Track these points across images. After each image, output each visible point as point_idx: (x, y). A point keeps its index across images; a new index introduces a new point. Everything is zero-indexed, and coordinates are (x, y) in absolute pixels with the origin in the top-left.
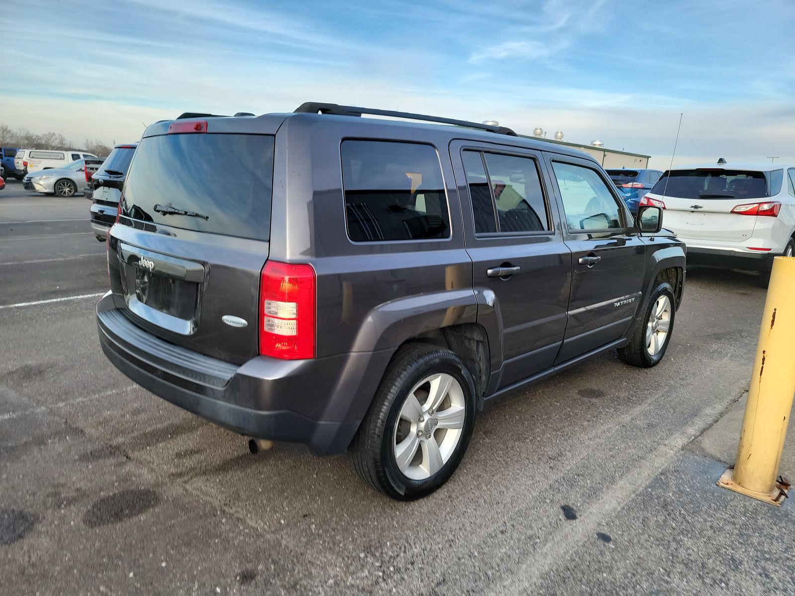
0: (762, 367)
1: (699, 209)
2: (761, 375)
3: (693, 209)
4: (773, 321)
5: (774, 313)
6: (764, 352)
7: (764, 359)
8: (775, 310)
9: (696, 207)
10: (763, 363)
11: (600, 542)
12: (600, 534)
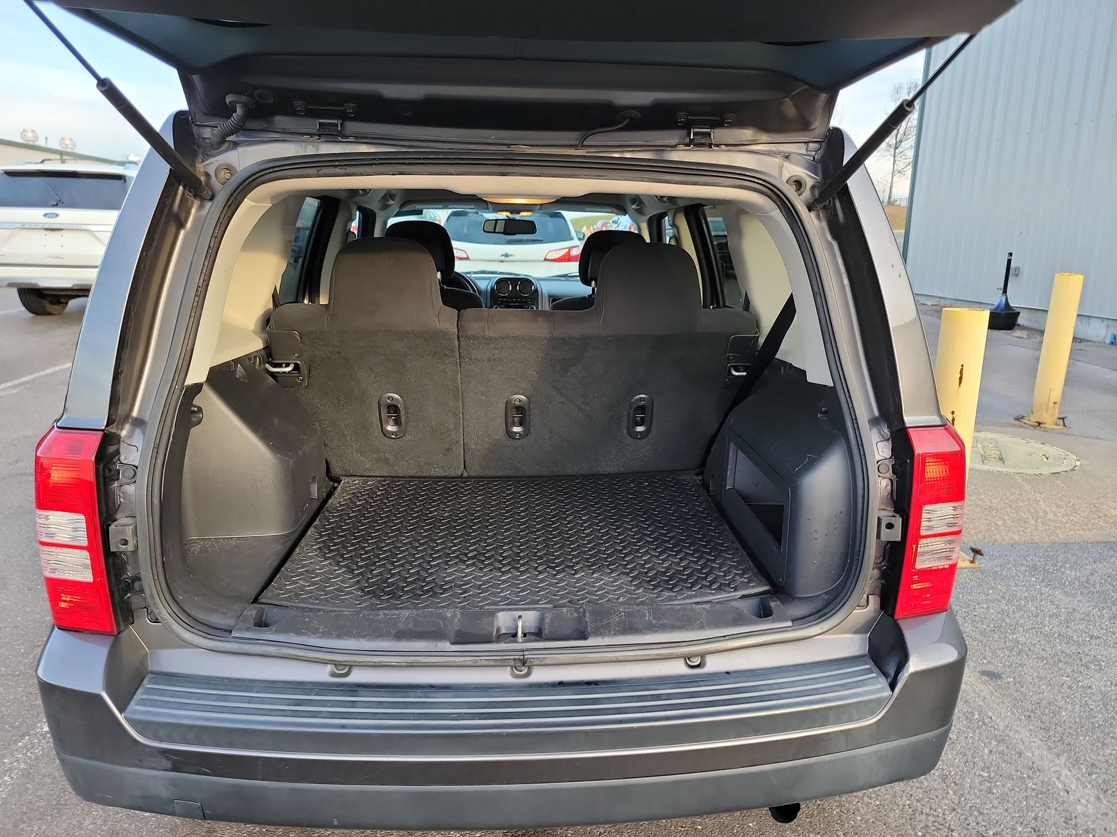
1: (510, 258)
4: (961, 379)
5: (962, 369)
6: (953, 413)
8: (962, 366)
9: (506, 255)
11: (999, 682)
12: (984, 673)
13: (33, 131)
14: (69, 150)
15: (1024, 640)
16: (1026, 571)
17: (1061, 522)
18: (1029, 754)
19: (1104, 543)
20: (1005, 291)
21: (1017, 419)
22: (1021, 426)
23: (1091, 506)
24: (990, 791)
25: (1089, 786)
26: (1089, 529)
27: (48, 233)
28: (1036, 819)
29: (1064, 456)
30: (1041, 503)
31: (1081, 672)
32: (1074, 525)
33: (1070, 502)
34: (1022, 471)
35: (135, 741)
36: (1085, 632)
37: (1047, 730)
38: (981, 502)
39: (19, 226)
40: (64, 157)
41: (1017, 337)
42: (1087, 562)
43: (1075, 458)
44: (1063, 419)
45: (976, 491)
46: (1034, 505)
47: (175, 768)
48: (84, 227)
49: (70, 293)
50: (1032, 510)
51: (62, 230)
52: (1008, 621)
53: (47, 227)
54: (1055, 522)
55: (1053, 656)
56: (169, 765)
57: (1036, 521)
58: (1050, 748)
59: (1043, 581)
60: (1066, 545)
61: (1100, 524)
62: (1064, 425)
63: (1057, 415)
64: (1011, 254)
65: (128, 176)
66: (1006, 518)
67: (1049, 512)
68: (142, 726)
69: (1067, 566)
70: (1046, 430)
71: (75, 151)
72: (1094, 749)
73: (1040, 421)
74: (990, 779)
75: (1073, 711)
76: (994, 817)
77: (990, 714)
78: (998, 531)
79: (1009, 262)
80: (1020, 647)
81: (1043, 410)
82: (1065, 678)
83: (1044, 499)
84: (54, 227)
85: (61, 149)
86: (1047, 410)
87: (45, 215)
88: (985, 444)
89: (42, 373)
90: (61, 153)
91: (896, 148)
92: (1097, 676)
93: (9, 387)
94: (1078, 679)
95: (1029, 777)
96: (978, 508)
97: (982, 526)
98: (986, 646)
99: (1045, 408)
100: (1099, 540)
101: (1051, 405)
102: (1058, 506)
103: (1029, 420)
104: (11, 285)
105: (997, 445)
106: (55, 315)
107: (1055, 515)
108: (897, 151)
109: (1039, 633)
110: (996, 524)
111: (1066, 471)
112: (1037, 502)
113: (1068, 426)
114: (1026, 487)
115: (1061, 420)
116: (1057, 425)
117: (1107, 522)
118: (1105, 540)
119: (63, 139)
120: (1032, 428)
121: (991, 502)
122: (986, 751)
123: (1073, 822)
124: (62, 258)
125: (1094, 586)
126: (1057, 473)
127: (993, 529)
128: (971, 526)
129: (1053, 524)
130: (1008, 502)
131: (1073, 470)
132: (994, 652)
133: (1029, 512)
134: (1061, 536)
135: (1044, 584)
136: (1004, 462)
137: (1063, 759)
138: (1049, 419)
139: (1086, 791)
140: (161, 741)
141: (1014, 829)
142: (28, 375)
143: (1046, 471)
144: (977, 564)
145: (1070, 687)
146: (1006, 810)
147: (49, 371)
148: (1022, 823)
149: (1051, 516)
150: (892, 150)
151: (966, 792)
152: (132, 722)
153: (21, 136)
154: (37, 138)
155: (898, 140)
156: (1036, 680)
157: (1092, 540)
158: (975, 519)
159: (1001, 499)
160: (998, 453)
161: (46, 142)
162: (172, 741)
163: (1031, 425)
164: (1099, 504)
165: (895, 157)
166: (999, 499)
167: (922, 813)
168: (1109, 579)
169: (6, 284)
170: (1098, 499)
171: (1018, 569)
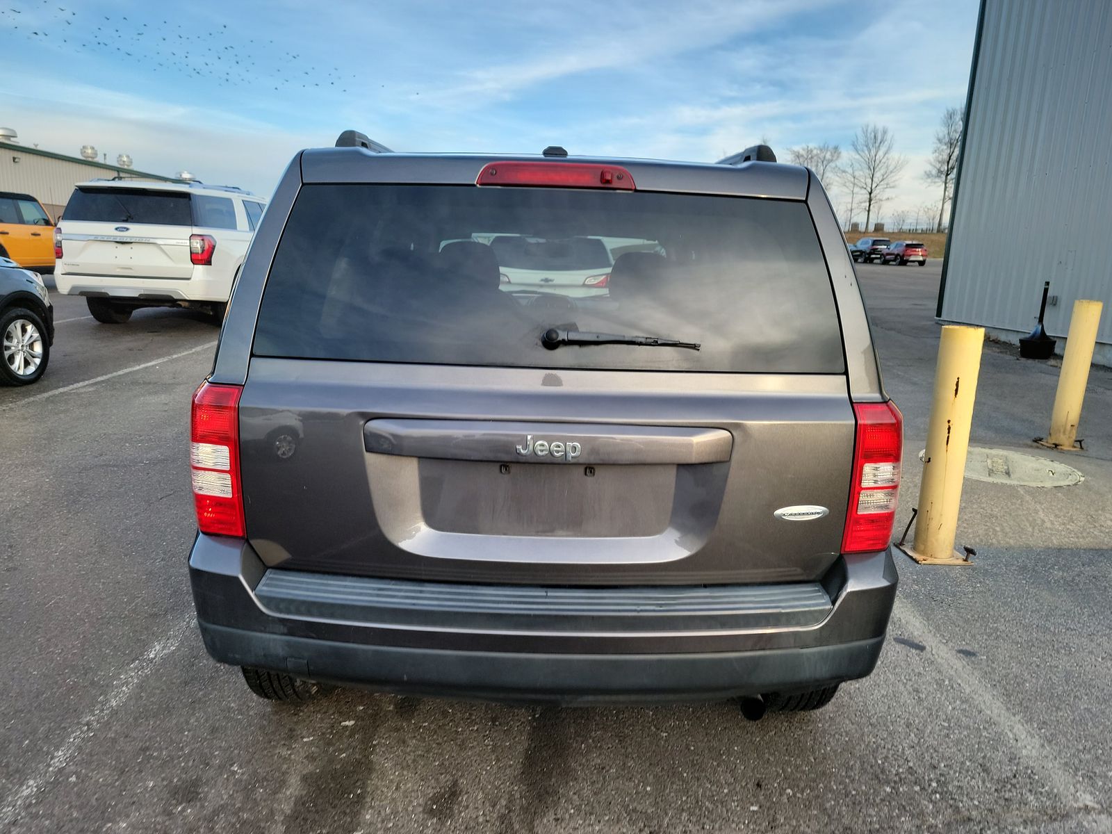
0: (948, 437)
1: (550, 283)
2: (947, 444)
3: (543, 283)
4: (957, 390)
5: (958, 382)
6: (949, 421)
7: (949, 428)
8: (958, 379)
9: (547, 280)
10: (949, 433)
11: (973, 659)
12: (960, 651)
13: (93, 148)
14: (126, 167)
15: (1003, 628)
16: (1016, 570)
17: (1058, 530)
18: (989, 712)
19: (1096, 550)
20: (1041, 320)
21: (1036, 441)
22: (1038, 447)
23: (1089, 517)
24: (947, 736)
25: (1037, 737)
26: (1083, 537)
27: (119, 245)
28: (984, 757)
29: (1070, 472)
30: (1041, 513)
31: (1051, 655)
32: (1069, 533)
33: (1068, 513)
34: (1026, 483)
35: (262, 612)
36: (1063, 625)
37: (1008, 696)
38: (982, 510)
39: (92, 238)
40: (122, 175)
41: (1051, 366)
42: (1076, 565)
43: (1080, 474)
44: (1080, 442)
45: (979, 500)
46: (1033, 515)
47: (290, 633)
48: (152, 241)
49: (136, 303)
50: (1031, 519)
51: (132, 243)
52: (991, 613)
53: (118, 240)
54: (1051, 529)
55: (1027, 642)
56: (286, 631)
57: (1033, 528)
58: (1008, 709)
59: (1033, 583)
60: (1059, 550)
61: (1095, 533)
62: (1081, 448)
63: (1074, 438)
64: (1048, 283)
65: (193, 194)
66: (1005, 524)
67: (1046, 521)
68: (267, 601)
69: (1056, 567)
70: (1062, 452)
71: (131, 168)
72: (1049, 711)
73: (1057, 442)
74: (949, 728)
75: (1037, 683)
76: (947, 754)
77: (959, 681)
78: (995, 535)
79: (1046, 291)
80: (999, 633)
81: (1060, 432)
82: (1034, 659)
83: (1043, 509)
84: (125, 240)
85: (119, 166)
86: (1064, 432)
87: (116, 229)
88: (995, 459)
89: (115, 374)
90: (118, 170)
91: (947, 175)
92: (1065, 658)
93: (87, 385)
94: (1047, 660)
95: (984, 728)
96: (979, 516)
97: (980, 532)
98: (967, 631)
99: (1062, 431)
100: (1092, 547)
101: (1069, 427)
102: (1056, 516)
103: (1047, 442)
104: (82, 294)
105: (1006, 460)
106: (121, 323)
107: (1053, 524)
108: (949, 177)
109: (1019, 624)
110: (994, 530)
111: (1069, 485)
112: (1036, 512)
113: (1085, 449)
114: (1028, 498)
115: (1079, 443)
116: (1074, 447)
117: (1101, 532)
118: (1097, 548)
119: (120, 156)
120: (1048, 449)
121: (992, 510)
122: (950, 708)
123: (1016, 761)
124: (131, 269)
125: (1077, 585)
126: (1060, 487)
127: (990, 534)
128: (970, 531)
129: (1049, 531)
130: (1008, 510)
131: (1076, 484)
132: (973, 636)
133: (1027, 520)
134: (1055, 541)
135: (1033, 586)
136: (1009, 476)
137: (1018, 718)
138: (1066, 440)
139: (1034, 740)
140: (281, 612)
141: (963, 763)
142: (103, 375)
143: (1048, 484)
144: (969, 562)
145: (1038, 666)
146: (959, 751)
147: (121, 373)
148: (971, 760)
149: (1048, 525)
150: (944, 177)
151: (926, 735)
152: (260, 597)
153: (81, 153)
154: (96, 154)
155: (949, 167)
156: (1007, 659)
157: (1085, 547)
158: (975, 524)
159: (1002, 508)
160: (1006, 467)
161: (105, 159)
162: (289, 612)
163: (1048, 447)
164: (1097, 516)
165: (946, 184)
166: (1000, 508)
167: (884, 748)
168: (1094, 580)
169: (78, 293)
170: (1097, 511)
171: (1008, 568)
